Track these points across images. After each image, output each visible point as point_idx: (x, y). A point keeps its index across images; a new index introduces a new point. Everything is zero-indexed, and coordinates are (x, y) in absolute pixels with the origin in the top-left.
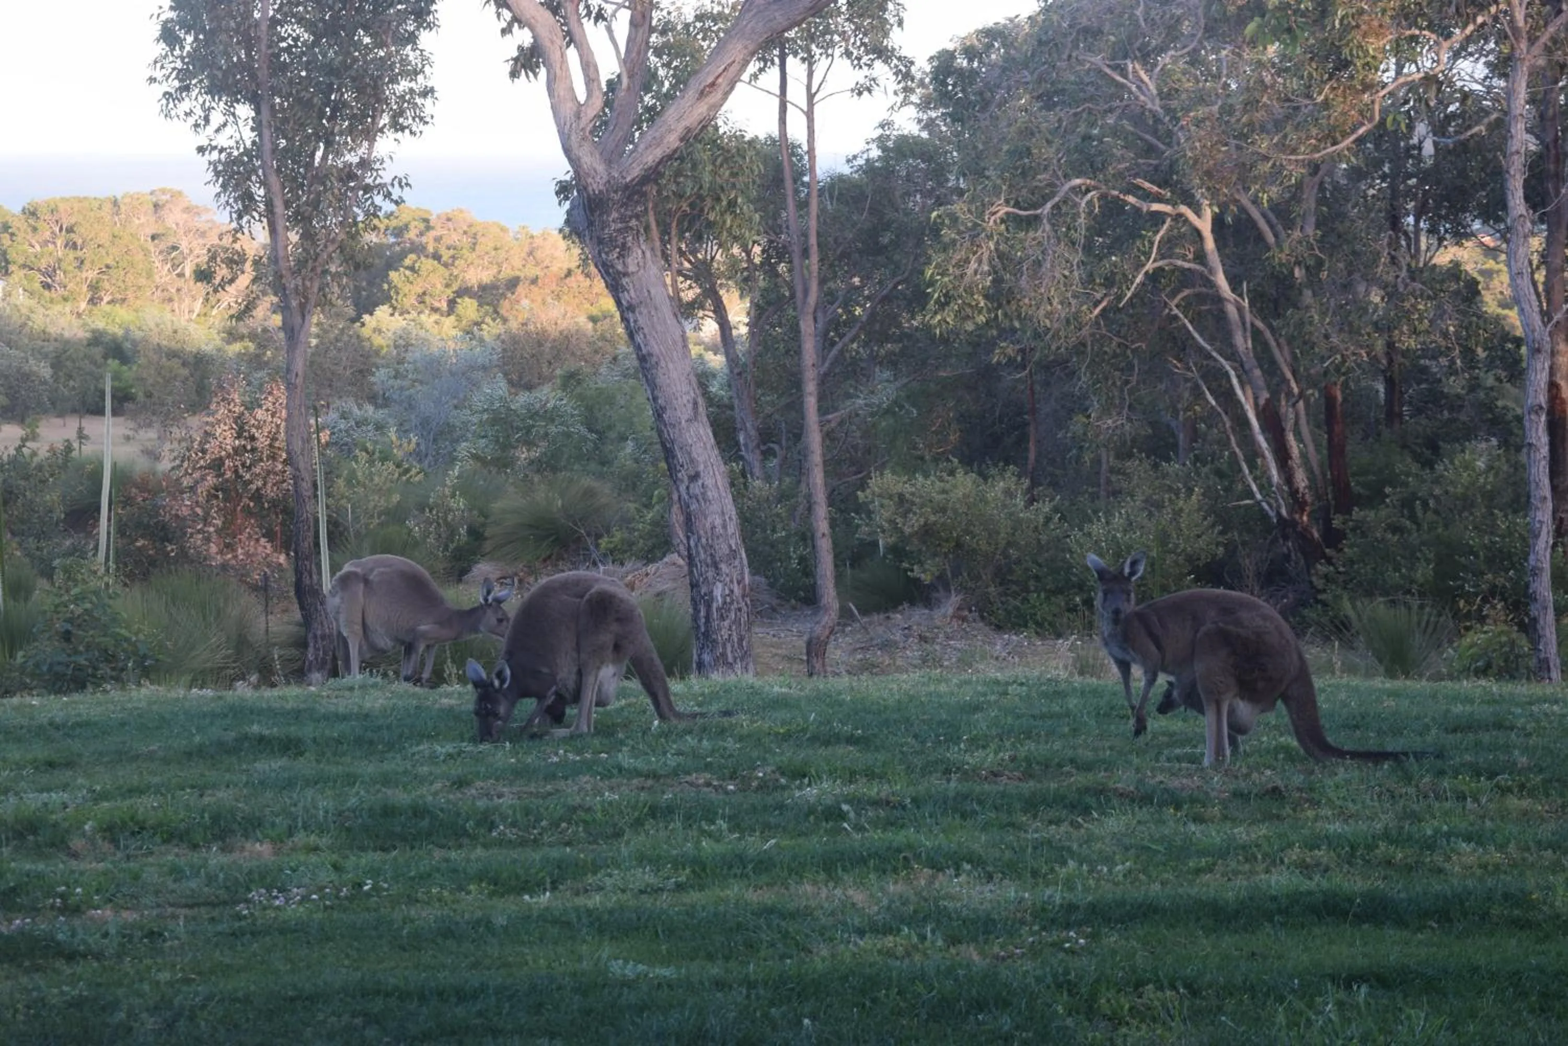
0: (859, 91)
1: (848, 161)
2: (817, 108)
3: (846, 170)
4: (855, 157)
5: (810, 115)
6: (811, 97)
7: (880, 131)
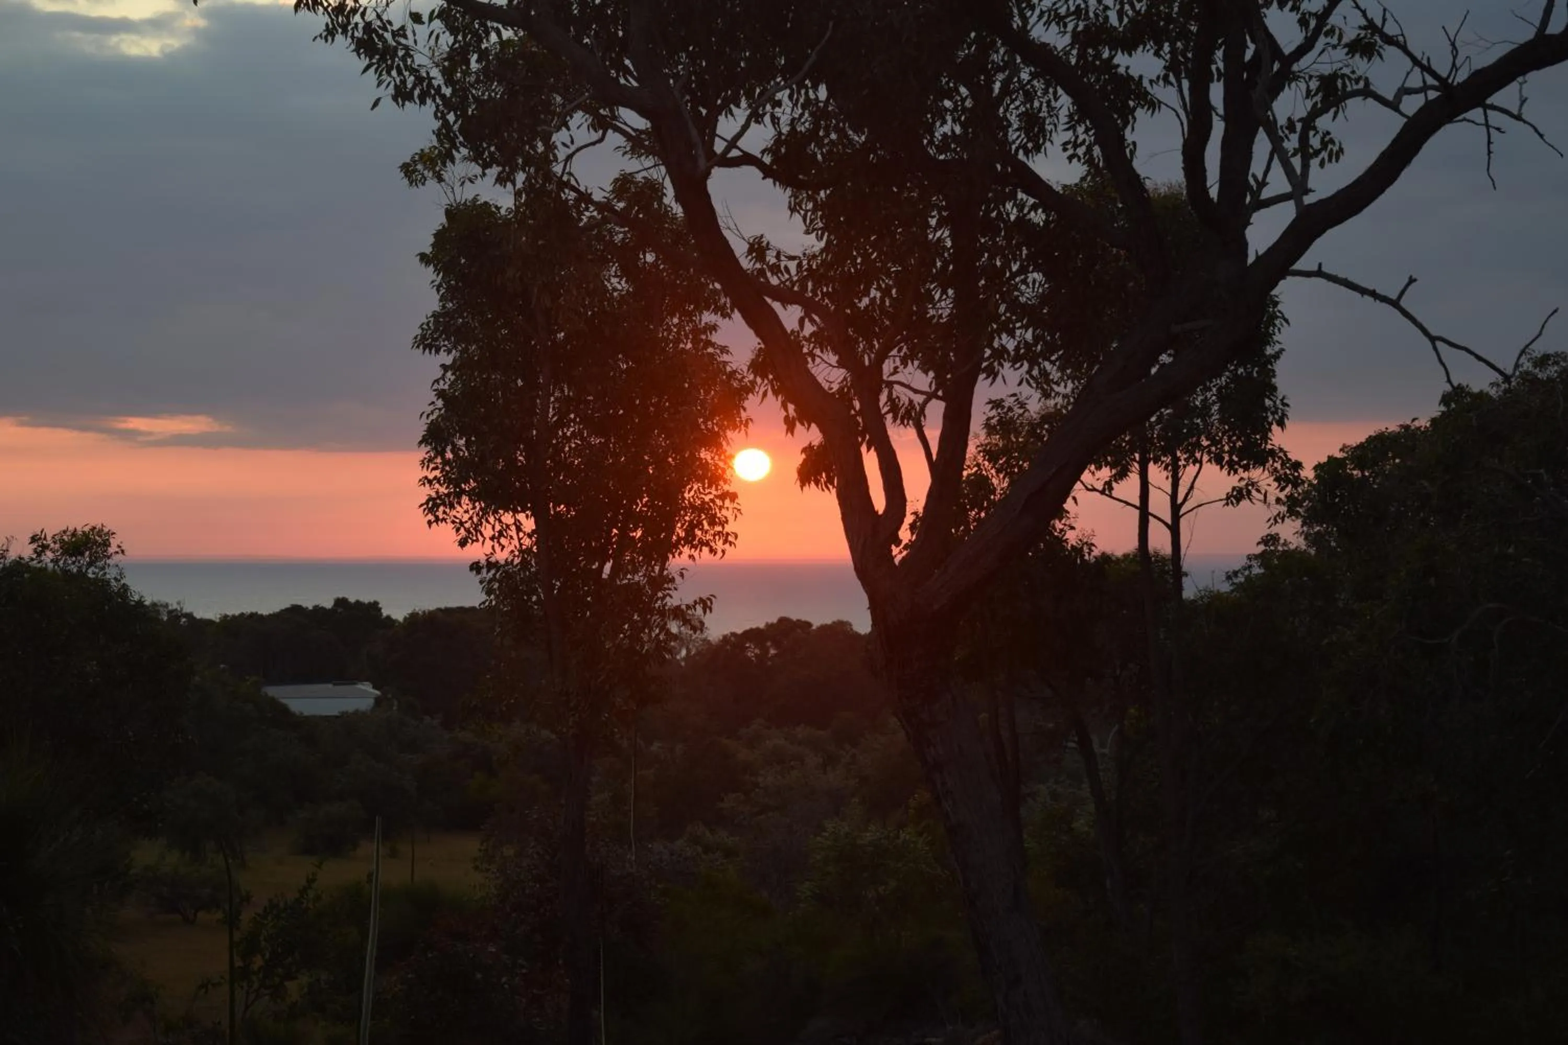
0: (1237, 496)
1: (1229, 578)
2: (1183, 522)
3: (1225, 588)
4: (1236, 573)
5: (1174, 529)
6: (1176, 508)
7: (1262, 548)
